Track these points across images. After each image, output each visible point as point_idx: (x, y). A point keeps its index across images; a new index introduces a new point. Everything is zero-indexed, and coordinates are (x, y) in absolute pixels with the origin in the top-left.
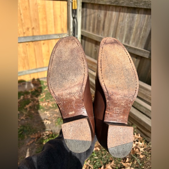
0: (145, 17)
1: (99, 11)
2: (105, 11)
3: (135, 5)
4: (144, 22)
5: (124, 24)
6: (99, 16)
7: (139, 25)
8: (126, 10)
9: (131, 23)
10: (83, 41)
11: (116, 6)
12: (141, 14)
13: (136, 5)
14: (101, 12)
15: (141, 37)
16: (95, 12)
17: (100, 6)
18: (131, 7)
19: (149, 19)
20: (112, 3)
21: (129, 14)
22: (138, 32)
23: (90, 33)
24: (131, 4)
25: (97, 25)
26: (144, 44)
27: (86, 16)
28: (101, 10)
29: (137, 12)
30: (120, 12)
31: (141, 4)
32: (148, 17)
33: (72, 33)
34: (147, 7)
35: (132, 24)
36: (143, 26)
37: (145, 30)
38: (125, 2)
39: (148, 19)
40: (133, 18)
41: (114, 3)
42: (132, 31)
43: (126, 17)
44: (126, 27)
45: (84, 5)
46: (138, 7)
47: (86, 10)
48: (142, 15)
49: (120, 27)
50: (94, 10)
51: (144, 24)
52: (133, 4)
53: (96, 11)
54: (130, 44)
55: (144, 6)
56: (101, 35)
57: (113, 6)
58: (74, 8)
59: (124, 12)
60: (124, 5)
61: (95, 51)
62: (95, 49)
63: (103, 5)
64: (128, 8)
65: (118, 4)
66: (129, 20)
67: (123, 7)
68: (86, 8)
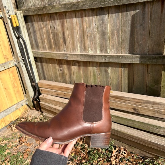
0: (119, 16)
1: (52, 22)
2: (61, 20)
3: (101, 5)
4: (119, 22)
5: (93, 30)
6: (54, 28)
7: (113, 26)
8: (90, 12)
9: (102, 26)
10: (39, 64)
11: (75, 12)
12: (112, 13)
13: (104, 5)
14: (55, 22)
15: (121, 40)
16: (46, 25)
17: (51, 16)
18: (97, 8)
19: (125, 18)
20: (68, 8)
21: (96, 17)
22: (116, 35)
23: (45, 51)
24: (95, 4)
25: (54, 40)
26: (128, 48)
27: (35, 32)
28: (54, 20)
29: (106, 13)
30: (82, 17)
31: (110, 2)
32: (123, 15)
33: (21, 57)
34: (118, 3)
35: (104, 28)
36: (119, 27)
37: (124, 31)
38: (87, 3)
39: (123, 18)
40: (103, 20)
41: (71, 8)
42: (106, 37)
43: (93, 21)
44: (96, 33)
45: (26, 19)
46: (107, 5)
47: (33, 25)
48: (114, 14)
49: (89, 35)
50: (45, 23)
51: (120, 24)
52: (99, 4)
53: (48, 22)
54: (109, 53)
55: (114, 3)
56: (64, 51)
57: (71, 11)
58: (15, 26)
59: (89, 16)
60: (87, 7)
61: (61, 72)
62: (61, 70)
63: (56, 13)
64: (92, 10)
65: (76, 8)
66: (98, 23)
67: (85, 10)
68: (32, 22)
